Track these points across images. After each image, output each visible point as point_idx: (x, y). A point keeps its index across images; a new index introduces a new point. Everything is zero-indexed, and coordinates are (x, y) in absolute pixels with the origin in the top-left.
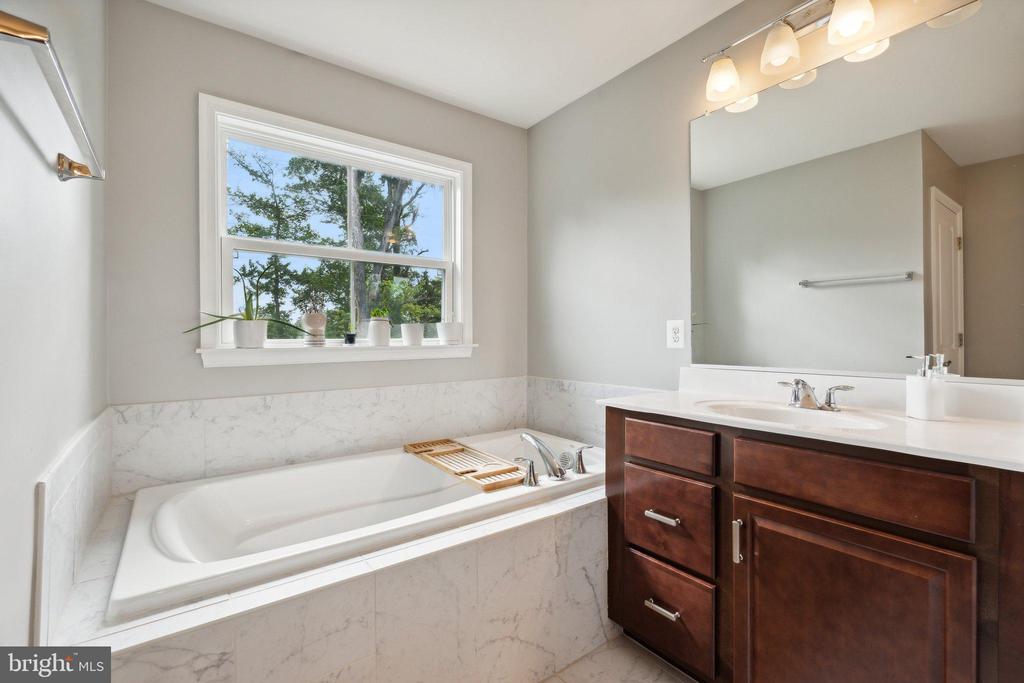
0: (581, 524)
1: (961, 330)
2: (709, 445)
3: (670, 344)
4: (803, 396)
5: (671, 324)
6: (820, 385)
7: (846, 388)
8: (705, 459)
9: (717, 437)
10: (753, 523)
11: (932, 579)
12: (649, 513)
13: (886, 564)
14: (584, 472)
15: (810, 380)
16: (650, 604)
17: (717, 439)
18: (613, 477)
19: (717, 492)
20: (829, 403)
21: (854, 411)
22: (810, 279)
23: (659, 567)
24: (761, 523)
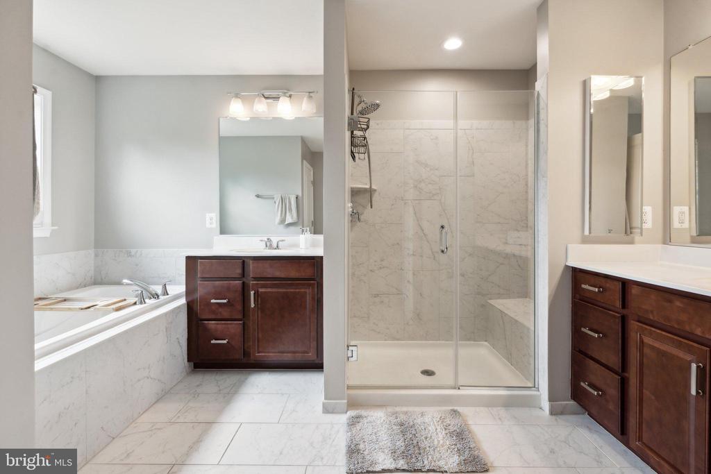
0: (176, 316)
1: (313, 219)
2: (241, 265)
3: (208, 225)
4: (269, 244)
5: (208, 216)
6: (275, 240)
7: (283, 241)
8: (239, 271)
9: (243, 261)
10: (258, 291)
11: (307, 291)
12: (213, 301)
13: (297, 290)
14: (168, 294)
15: (272, 238)
16: (213, 342)
17: (244, 261)
18: (189, 292)
19: (243, 283)
20: (278, 247)
21: (285, 249)
22: (260, 194)
23: (217, 324)
24: (260, 290)
